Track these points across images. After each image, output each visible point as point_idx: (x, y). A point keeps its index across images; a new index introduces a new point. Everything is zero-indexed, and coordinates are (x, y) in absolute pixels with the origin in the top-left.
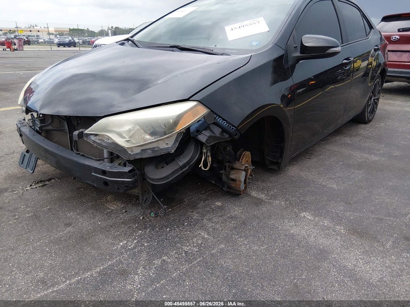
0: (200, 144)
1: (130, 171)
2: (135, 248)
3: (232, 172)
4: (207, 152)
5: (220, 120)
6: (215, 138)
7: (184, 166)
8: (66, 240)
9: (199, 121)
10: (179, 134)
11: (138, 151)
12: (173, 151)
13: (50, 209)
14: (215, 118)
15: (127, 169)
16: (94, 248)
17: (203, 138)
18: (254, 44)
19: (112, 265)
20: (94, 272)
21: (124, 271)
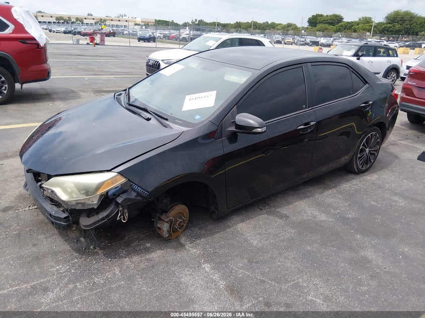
0: (117, 204)
1: (65, 218)
2: (64, 272)
3: (160, 222)
4: (123, 210)
5: (135, 187)
6: (131, 200)
7: (103, 219)
8: (27, 258)
9: (117, 187)
10: (101, 196)
11: (74, 203)
12: (96, 207)
13: (31, 230)
14: (131, 185)
15: (64, 215)
16: (39, 268)
17: (120, 200)
18: (198, 117)
19: (43, 283)
20: (28, 286)
21: (47, 288)
